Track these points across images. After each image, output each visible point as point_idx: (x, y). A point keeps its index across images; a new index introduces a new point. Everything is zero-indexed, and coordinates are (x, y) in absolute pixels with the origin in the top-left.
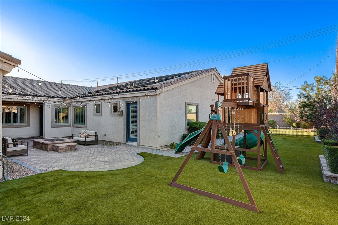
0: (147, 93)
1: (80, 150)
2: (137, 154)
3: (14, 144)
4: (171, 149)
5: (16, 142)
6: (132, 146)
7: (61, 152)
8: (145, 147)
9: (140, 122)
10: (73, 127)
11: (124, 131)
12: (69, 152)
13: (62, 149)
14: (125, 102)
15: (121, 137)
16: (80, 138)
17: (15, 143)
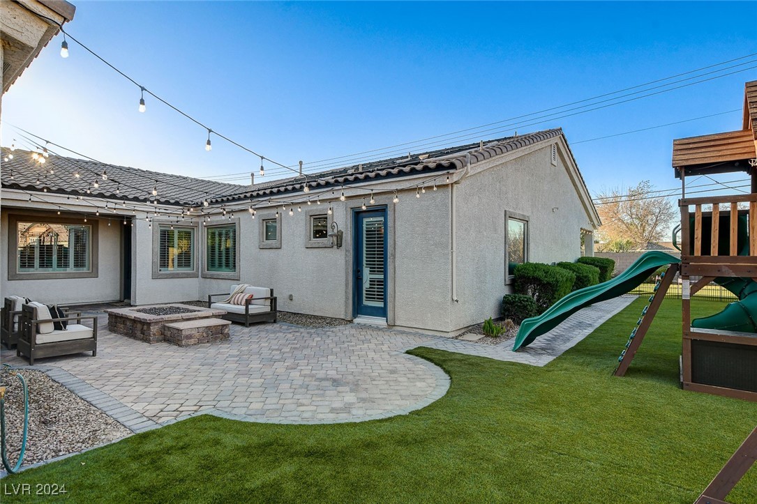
0: (421, 181)
1: (237, 338)
2: (408, 352)
3: (54, 323)
4: (487, 336)
5: (62, 316)
6: (370, 327)
7: (187, 346)
8: (411, 330)
9: (394, 262)
10: (204, 277)
11: (347, 285)
12: (208, 345)
13: (189, 337)
14: (349, 209)
15: (337, 301)
16: (229, 305)
17: (59, 319)
